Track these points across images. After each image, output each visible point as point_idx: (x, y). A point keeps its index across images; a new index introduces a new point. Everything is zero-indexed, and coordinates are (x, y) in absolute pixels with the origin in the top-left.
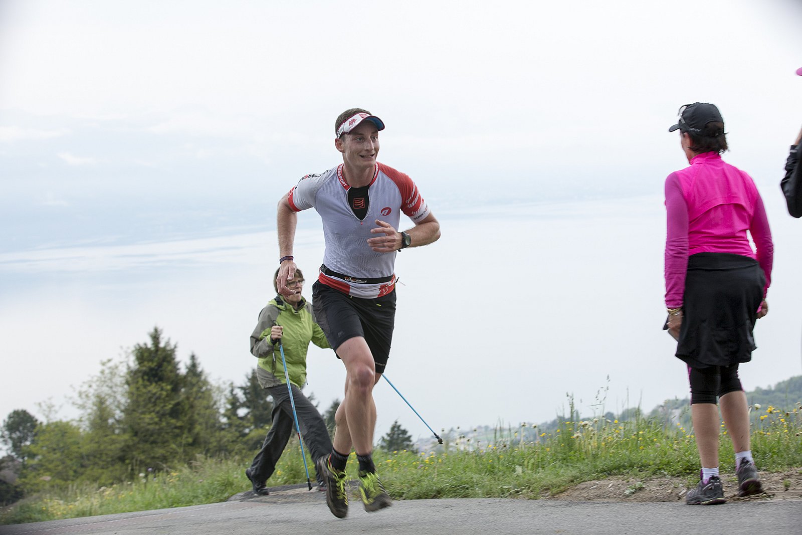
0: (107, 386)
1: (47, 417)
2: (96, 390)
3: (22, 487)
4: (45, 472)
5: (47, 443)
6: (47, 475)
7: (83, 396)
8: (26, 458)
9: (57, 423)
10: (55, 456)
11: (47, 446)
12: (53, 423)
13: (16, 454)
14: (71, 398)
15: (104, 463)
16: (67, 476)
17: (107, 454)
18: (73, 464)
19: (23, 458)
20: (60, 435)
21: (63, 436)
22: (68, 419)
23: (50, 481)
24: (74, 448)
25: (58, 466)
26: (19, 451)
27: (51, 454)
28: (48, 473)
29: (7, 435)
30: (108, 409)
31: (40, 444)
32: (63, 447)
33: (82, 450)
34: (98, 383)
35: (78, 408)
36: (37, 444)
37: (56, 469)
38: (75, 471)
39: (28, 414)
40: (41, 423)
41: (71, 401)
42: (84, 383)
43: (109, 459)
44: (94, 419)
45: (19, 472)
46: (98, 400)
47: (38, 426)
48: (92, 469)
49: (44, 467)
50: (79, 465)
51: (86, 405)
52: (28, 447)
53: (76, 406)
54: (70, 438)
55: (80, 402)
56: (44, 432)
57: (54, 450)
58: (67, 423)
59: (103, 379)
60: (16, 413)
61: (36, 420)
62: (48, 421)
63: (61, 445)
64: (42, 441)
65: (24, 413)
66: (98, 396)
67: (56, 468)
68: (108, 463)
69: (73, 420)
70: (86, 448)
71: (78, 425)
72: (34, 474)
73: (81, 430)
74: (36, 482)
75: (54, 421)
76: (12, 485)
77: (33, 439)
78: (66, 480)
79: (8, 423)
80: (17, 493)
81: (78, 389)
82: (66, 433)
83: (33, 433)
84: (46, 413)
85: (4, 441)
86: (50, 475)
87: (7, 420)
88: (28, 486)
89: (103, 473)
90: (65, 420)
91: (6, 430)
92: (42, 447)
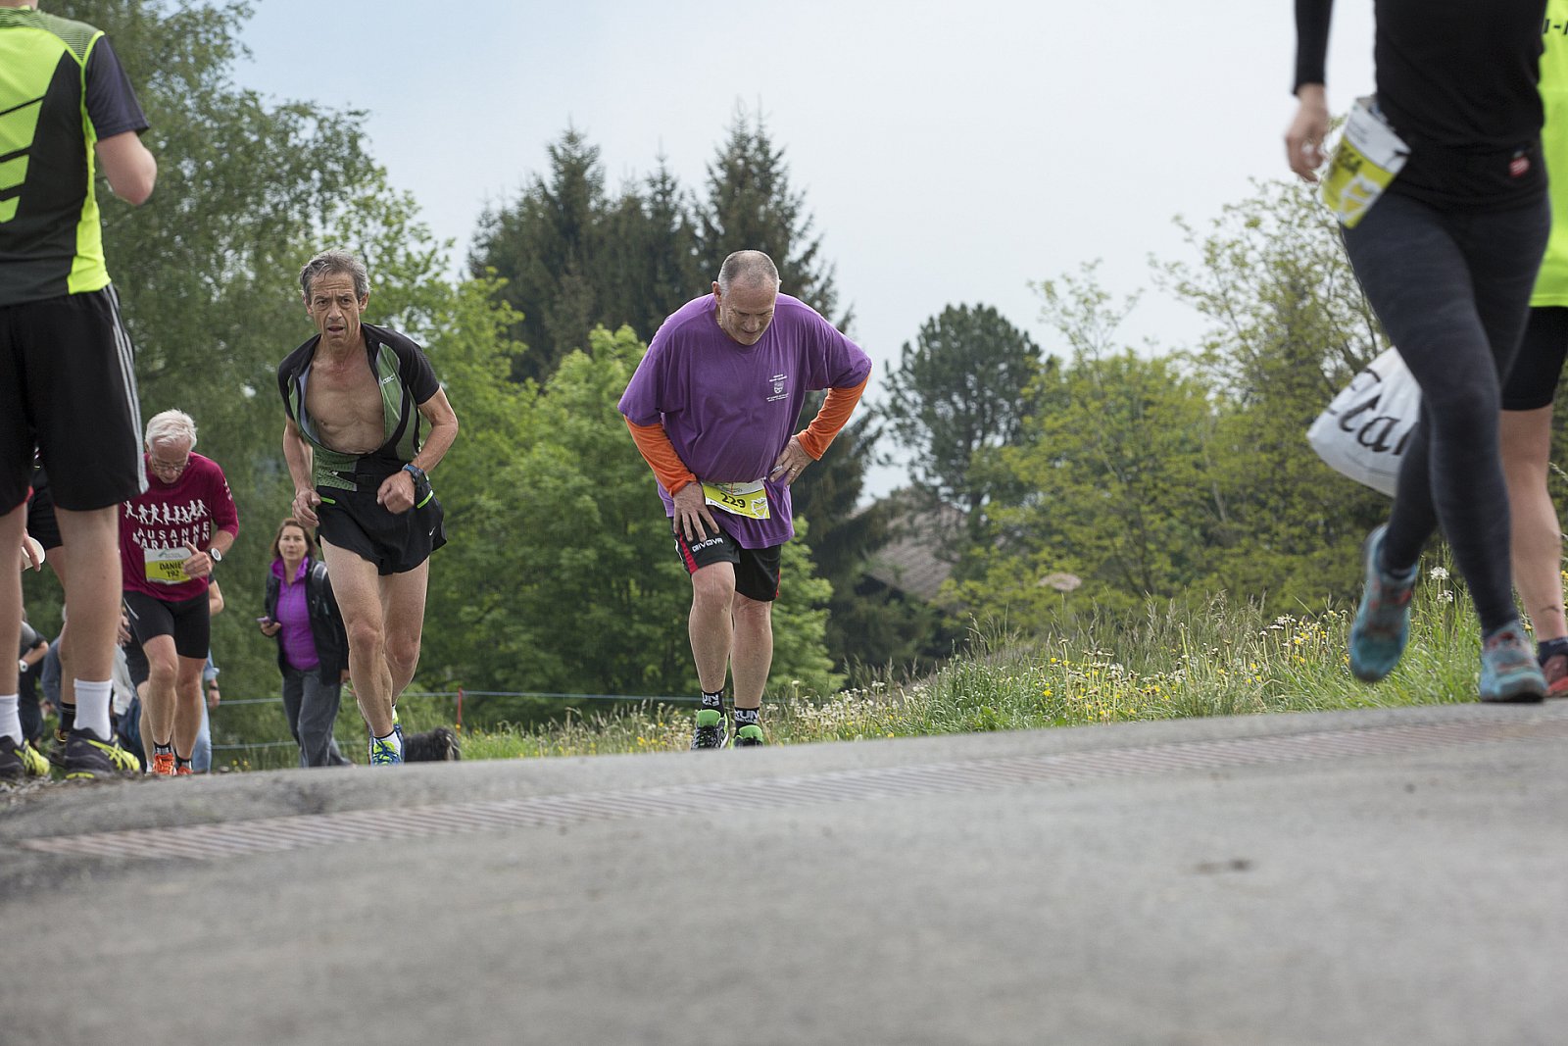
0: (1323, 224)
1: (1073, 340)
2: (1275, 239)
3: (962, 614)
4: (1060, 557)
5: (1074, 442)
6: (1064, 570)
7: (1225, 261)
8: (986, 500)
9: (1115, 362)
10: (1106, 495)
11: (1071, 456)
12: (1098, 365)
13: (946, 484)
14: (1171, 268)
15: (1296, 531)
16: (1146, 575)
17: (1306, 495)
18: (1171, 529)
19: (976, 500)
20: (1125, 413)
21: (1134, 416)
22: (1162, 352)
23: (1077, 591)
24: (1178, 465)
25: (1112, 535)
26: (960, 469)
27: (1088, 487)
28: (1071, 562)
29: (915, 404)
30: (1325, 316)
31: (1046, 443)
32: (1135, 462)
33: (1209, 475)
34: (1284, 212)
35: (1203, 308)
36: (1035, 444)
37: (1105, 549)
38: (1178, 559)
39: (1003, 321)
40: (1052, 363)
41: (1173, 281)
42: (1227, 208)
43: (1319, 517)
44: (1266, 353)
45: (956, 556)
46: (1284, 279)
47: (1042, 371)
48: (1247, 553)
49: (1058, 538)
50: (1196, 533)
51: (1231, 294)
52: (996, 455)
53: (1199, 299)
54: (1166, 426)
55: (1210, 284)
56: (1060, 397)
57: (1102, 470)
58: (1158, 366)
59: (1307, 197)
60: (954, 319)
61: (1036, 351)
62: (1079, 354)
63: (1129, 454)
64: (1053, 433)
65: (988, 317)
66: (1283, 265)
67: (1106, 542)
68: (1313, 528)
69: (1178, 356)
70: (1226, 470)
71: (1199, 375)
72: (1015, 560)
73: (1212, 396)
74: (1021, 595)
75: (1105, 355)
76: (925, 604)
77: (1015, 422)
78: (1136, 591)
79: (920, 356)
80: (941, 635)
81: (1204, 231)
82: (1148, 403)
83: (1018, 402)
84: (1074, 325)
85: (899, 427)
86: (1077, 571)
87: (915, 347)
88: (989, 612)
89: (1290, 570)
90: (1145, 354)
91: (910, 388)
92: (1054, 457)
